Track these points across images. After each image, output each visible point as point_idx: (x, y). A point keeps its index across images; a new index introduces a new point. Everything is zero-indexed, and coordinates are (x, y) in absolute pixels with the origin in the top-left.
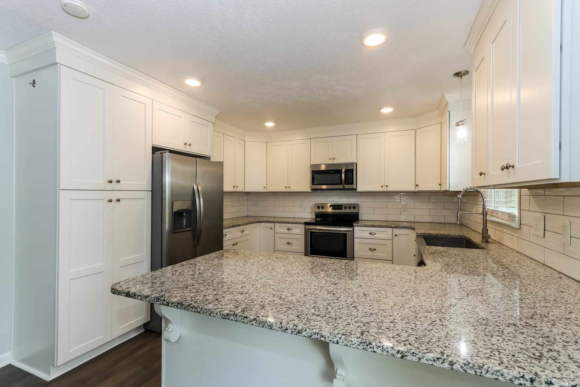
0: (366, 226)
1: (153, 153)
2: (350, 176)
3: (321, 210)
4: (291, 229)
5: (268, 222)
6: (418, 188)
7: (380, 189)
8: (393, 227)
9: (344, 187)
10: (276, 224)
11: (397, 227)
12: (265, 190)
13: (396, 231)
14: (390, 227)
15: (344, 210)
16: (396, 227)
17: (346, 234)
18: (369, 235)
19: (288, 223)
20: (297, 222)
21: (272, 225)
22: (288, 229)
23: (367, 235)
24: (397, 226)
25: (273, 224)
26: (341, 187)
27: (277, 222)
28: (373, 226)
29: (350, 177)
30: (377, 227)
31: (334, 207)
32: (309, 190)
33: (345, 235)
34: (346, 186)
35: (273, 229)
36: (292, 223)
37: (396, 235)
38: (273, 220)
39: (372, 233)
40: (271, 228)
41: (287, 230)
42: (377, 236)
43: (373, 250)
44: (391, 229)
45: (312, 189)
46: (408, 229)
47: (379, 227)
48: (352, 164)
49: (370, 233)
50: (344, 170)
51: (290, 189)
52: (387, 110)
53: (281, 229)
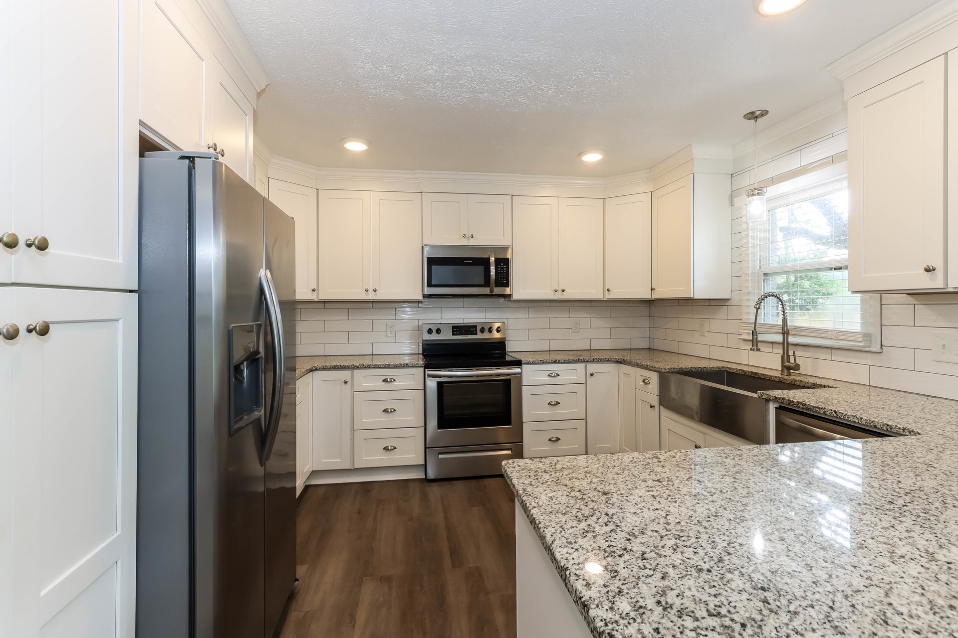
0: (543, 363)
1: (141, 155)
2: (503, 270)
3: (434, 337)
4: (390, 379)
5: (335, 368)
6: (609, 294)
7: (551, 296)
8: (587, 361)
9: (492, 291)
10: (355, 371)
11: (593, 361)
12: (314, 297)
13: (592, 368)
14: (583, 361)
15: (479, 336)
16: (591, 361)
17: (509, 380)
18: (549, 378)
19: (388, 367)
20: (407, 364)
21: (345, 374)
22: (385, 381)
23: (545, 379)
24: (594, 359)
25: (348, 372)
26: (487, 291)
27: (358, 368)
28: (555, 362)
29: (504, 273)
30: (561, 363)
31: (458, 329)
32: (420, 297)
33: (507, 384)
34: (497, 290)
35: (349, 383)
36: (396, 367)
37: (592, 375)
38: (347, 363)
39: (552, 374)
40: (346, 383)
41: (383, 384)
42: (561, 379)
43: (554, 405)
44: (583, 365)
45: (424, 296)
46: (607, 362)
47: (564, 362)
48: (505, 249)
49: (549, 376)
50: (494, 259)
51: (376, 295)
52: (592, 158)
53: (367, 380)
